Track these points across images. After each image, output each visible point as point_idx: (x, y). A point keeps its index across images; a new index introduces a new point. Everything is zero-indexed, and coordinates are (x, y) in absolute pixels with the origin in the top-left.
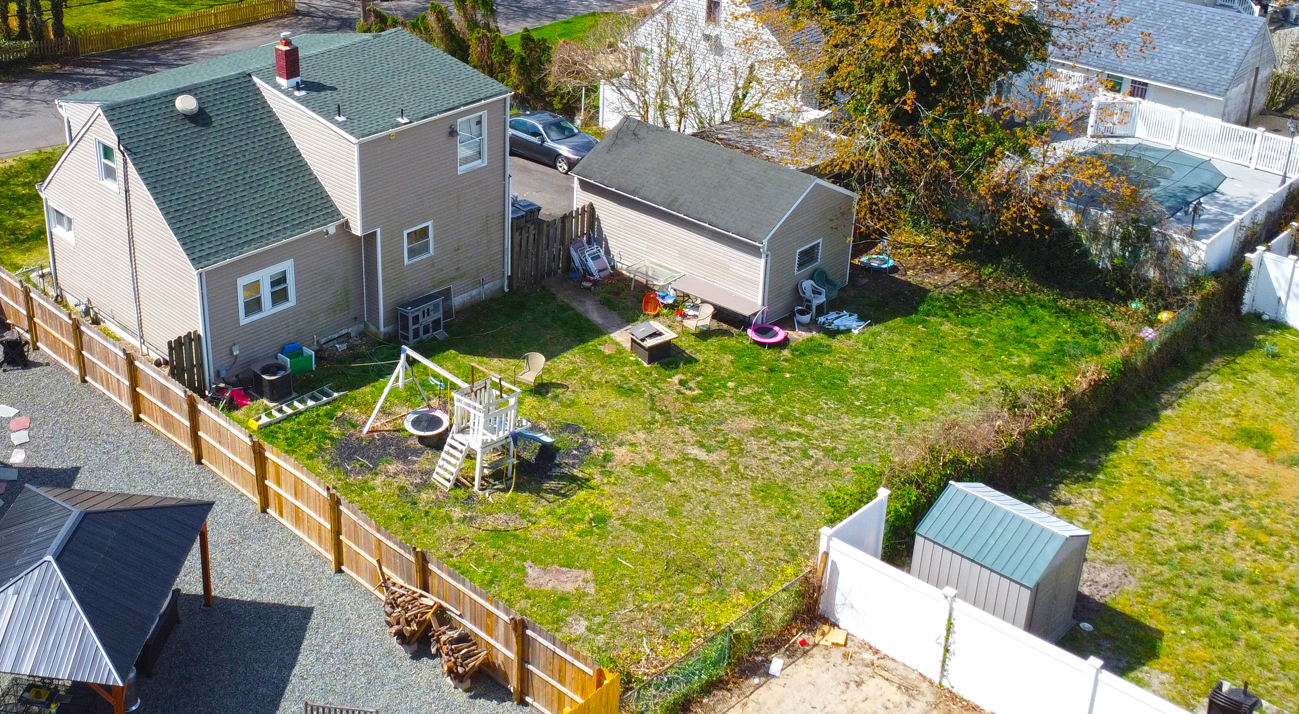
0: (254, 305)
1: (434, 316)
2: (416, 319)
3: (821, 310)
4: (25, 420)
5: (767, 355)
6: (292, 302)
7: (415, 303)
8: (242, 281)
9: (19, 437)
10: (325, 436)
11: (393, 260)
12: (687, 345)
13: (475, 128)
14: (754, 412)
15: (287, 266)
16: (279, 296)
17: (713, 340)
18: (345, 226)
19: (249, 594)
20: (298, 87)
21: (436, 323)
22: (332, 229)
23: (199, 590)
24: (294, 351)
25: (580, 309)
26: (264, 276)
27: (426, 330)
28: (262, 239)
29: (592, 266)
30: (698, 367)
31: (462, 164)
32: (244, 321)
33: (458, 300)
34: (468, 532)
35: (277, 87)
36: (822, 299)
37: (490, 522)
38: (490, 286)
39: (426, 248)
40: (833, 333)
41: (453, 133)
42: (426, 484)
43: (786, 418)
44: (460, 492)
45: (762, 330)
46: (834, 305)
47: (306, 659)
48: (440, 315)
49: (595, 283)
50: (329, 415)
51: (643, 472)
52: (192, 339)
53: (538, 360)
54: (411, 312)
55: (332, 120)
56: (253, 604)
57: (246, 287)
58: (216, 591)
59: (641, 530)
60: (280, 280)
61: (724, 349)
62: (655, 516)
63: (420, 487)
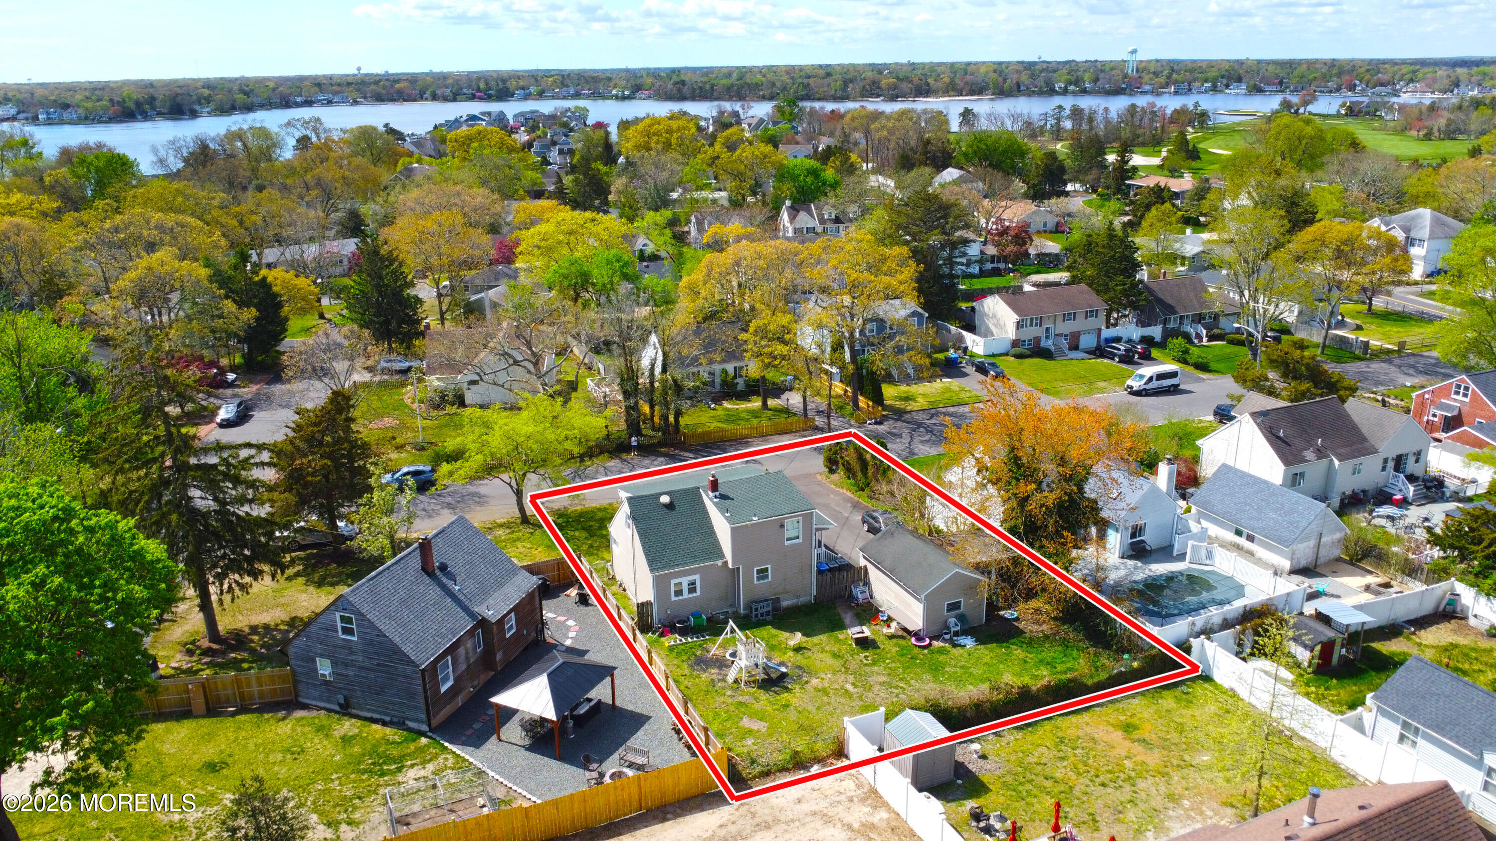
0: (679, 593)
1: (766, 609)
2: (756, 610)
3: (956, 634)
4: (577, 628)
5: (917, 650)
6: (698, 593)
7: (757, 602)
8: (673, 582)
9: (572, 634)
10: (694, 654)
11: (749, 581)
12: (880, 640)
13: (796, 525)
14: (889, 675)
15: (696, 577)
16: (692, 590)
17: (894, 641)
18: (726, 562)
19: (631, 707)
20: (716, 497)
21: (768, 613)
22: (720, 563)
23: (610, 702)
24: (697, 615)
25: (843, 616)
26: (685, 581)
27: (762, 615)
28: (684, 564)
29: (860, 596)
30: (878, 651)
31: (788, 539)
32: (673, 598)
33: (785, 603)
34: (729, 700)
35: (707, 495)
36: (958, 628)
37: (740, 699)
38: (803, 600)
39: (766, 577)
40: (955, 646)
41: (782, 526)
42: (724, 680)
43: (901, 679)
44: (735, 686)
45: (919, 638)
46: (965, 632)
47: (640, 733)
48: (770, 609)
49: (858, 605)
50: (700, 646)
51: (819, 691)
52: (648, 603)
53: (799, 635)
54: (754, 606)
55: (723, 514)
56: (631, 712)
57: (675, 584)
58: (618, 703)
59: (800, 712)
60: (692, 584)
61: (897, 645)
62: (810, 708)
63: (719, 680)
